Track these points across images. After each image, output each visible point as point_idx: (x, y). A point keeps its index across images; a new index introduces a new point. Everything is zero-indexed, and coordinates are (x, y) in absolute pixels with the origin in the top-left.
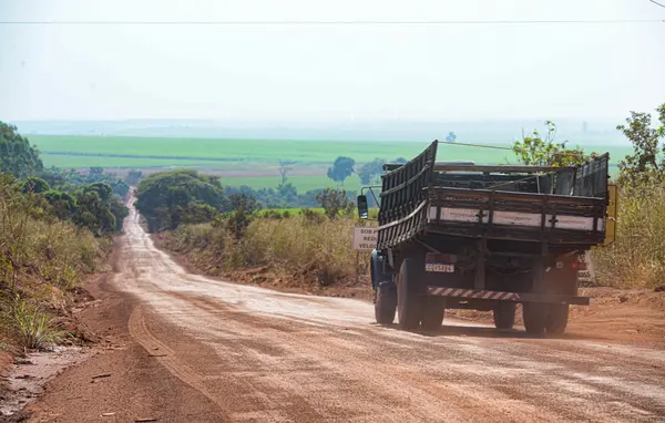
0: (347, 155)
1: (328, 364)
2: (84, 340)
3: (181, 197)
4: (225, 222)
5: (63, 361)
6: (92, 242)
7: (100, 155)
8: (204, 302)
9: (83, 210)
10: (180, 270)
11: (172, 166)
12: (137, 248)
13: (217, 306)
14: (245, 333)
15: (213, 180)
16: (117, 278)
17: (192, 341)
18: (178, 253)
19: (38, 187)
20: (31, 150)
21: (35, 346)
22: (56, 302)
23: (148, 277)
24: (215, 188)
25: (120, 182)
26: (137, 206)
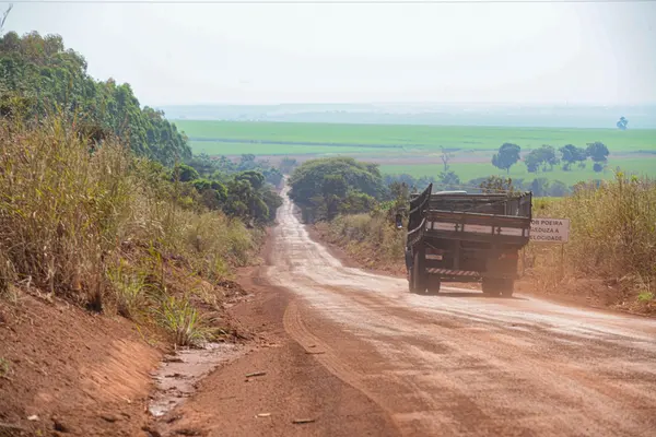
0: (511, 142)
1: (495, 362)
2: (237, 337)
3: (335, 187)
4: (384, 212)
5: (216, 359)
6: (243, 233)
7: (252, 142)
8: (362, 296)
9: (235, 199)
10: (336, 263)
11: (326, 153)
12: (290, 239)
13: (379, 302)
14: (406, 329)
15: (372, 168)
16: (270, 272)
17: (352, 338)
18: (334, 244)
19: (185, 175)
20: (179, 136)
21: (185, 343)
22: (208, 298)
23: (303, 270)
24: (373, 176)
25: (273, 170)
26: (291, 196)
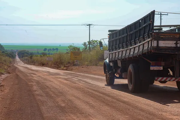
0: (46, 48)
1: (42, 76)
2: (9, 73)
3: (23, 54)
4: (29, 57)
5: (7, 76)
6: (11, 60)
7: (12, 48)
8: (26, 68)
9: (10, 55)
10: (23, 63)
11: (22, 49)
12: (18, 60)
13: (28, 68)
14: (31, 72)
15: (28, 51)
16: (15, 64)
17: (24, 73)
18: (23, 61)
19: (3, 52)
20: (3, 47)
21: (2, 74)
22: (6, 68)
23: (19, 64)
25: (15, 51)
26: (18, 55)
